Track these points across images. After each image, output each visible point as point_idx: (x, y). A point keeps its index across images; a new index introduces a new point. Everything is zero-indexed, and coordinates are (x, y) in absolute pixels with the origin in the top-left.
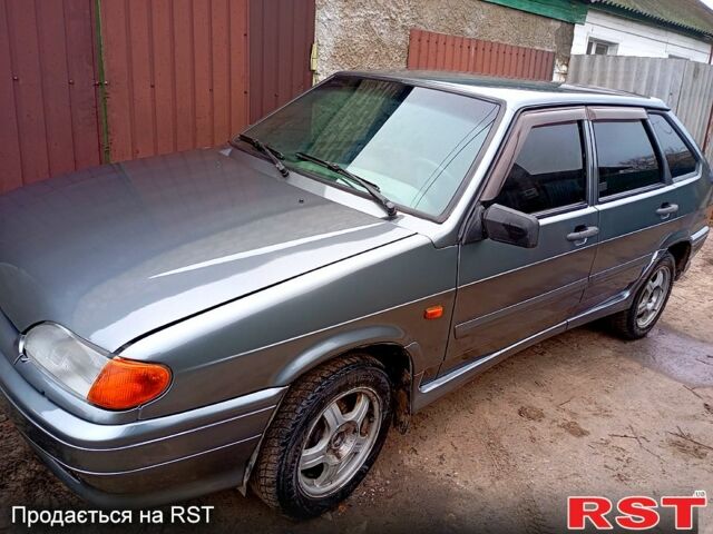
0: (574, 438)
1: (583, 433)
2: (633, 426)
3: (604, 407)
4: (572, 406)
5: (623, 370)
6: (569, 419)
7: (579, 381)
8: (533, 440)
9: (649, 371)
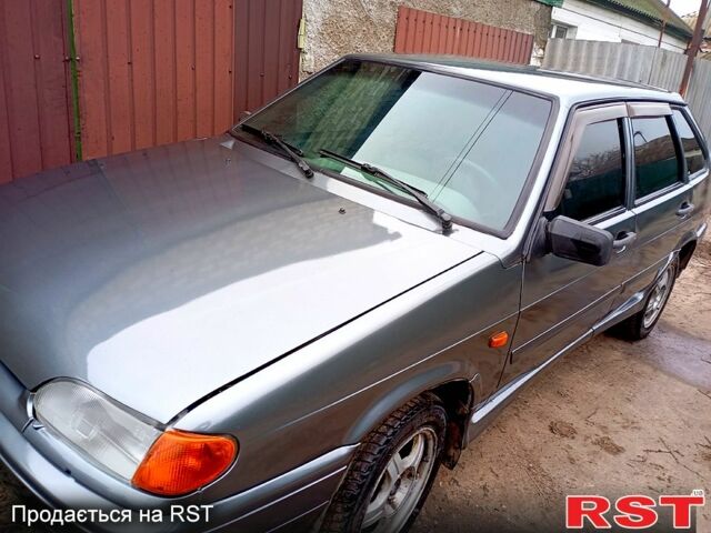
0: (611, 456)
1: (618, 450)
2: (664, 439)
3: (631, 418)
4: (599, 418)
5: (638, 374)
6: (602, 435)
7: (599, 388)
8: (572, 461)
9: (662, 375)
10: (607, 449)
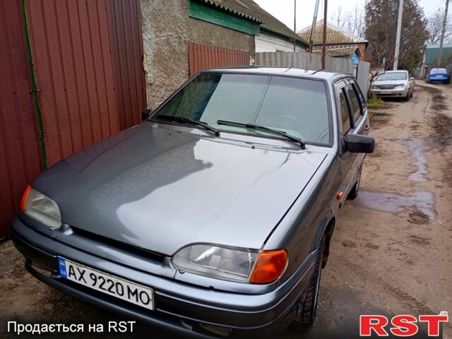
1: (377, 247)
10: (372, 248)
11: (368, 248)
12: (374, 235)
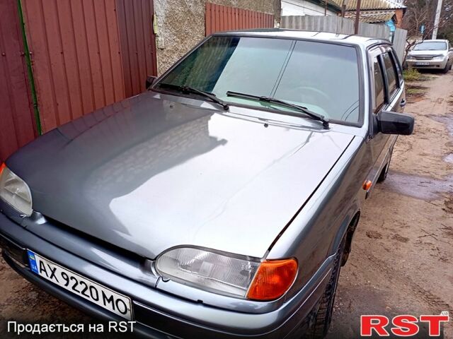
0: (404, 244)
1: (406, 240)
2: (423, 229)
3: (402, 222)
5: (393, 199)
6: (394, 234)
7: (378, 210)
8: (388, 251)
9: (404, 197)
10: (400, 240)
11: (395, 241)
12: (404, 225)
